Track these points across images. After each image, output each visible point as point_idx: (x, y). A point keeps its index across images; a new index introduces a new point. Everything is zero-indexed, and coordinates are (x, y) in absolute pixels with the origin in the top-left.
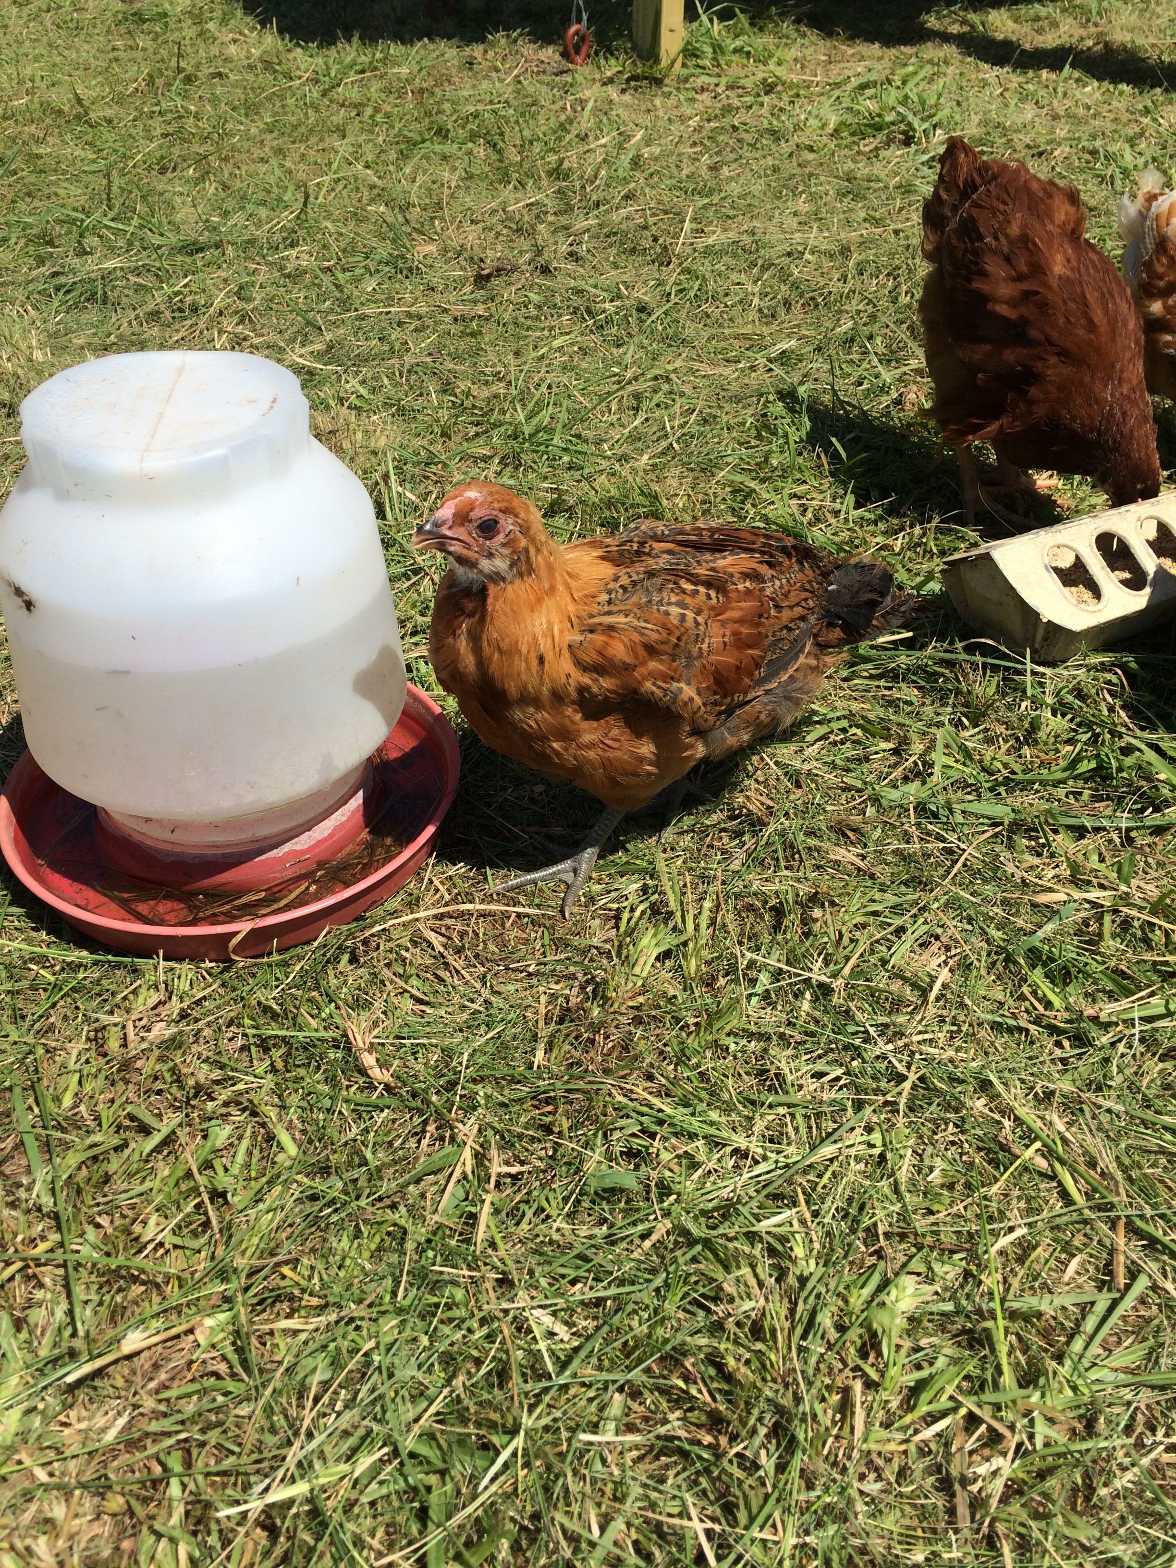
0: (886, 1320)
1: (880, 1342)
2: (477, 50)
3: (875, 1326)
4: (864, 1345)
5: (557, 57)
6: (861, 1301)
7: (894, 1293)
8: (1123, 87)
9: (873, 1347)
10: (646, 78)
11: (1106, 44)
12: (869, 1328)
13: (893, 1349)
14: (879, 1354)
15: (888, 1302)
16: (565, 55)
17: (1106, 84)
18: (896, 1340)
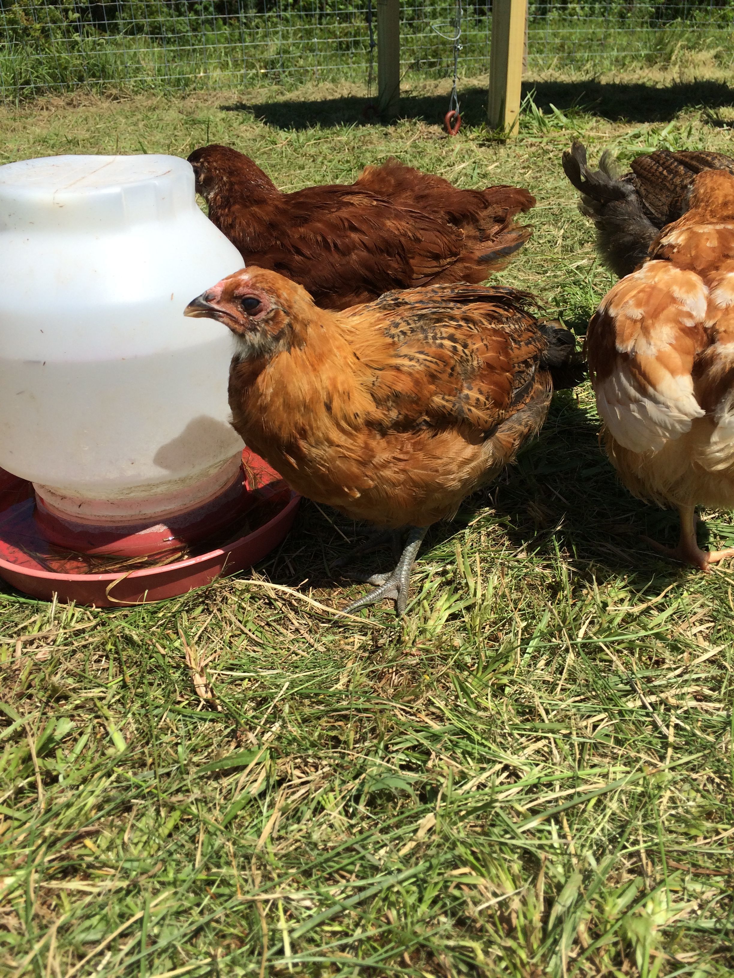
0: (641, 930)
1: (635, 952)
3: (630, 935)
4: (618, 954)
5: (440, 130)
6: (615, 911)
7: (650, 906)
9: (627, 956)
10: (495, 140)
12: (624, 938)
13: (647, 960)
14: (634, 963)
15: (644, 914)
16: (445, 129)
18: (650, 951)
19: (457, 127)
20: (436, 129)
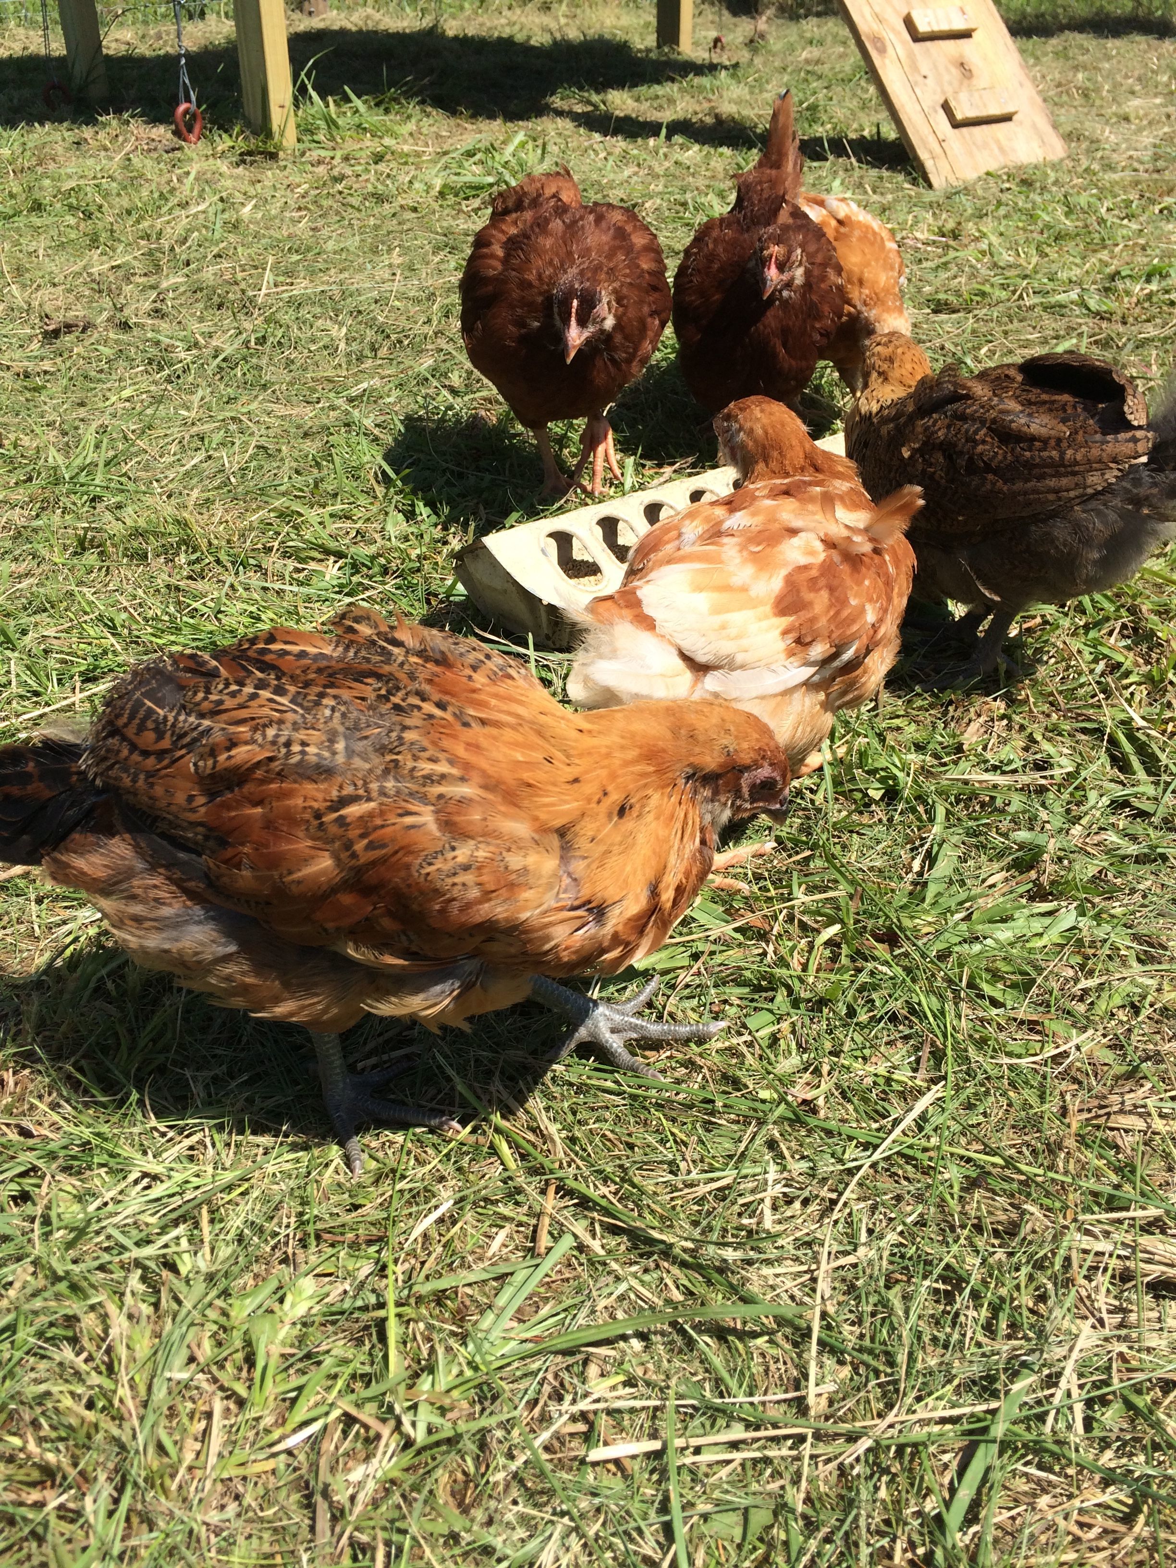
2: (87, 132)
5: (169, 135)
6: (245, 1313)
7: (289, 1298)
8: (724, 150)
10: (260, 153)
11: (717, 116)
16: (177, 133)
17: (706, 148)
19: (197, 128)
20: (162, 133)
